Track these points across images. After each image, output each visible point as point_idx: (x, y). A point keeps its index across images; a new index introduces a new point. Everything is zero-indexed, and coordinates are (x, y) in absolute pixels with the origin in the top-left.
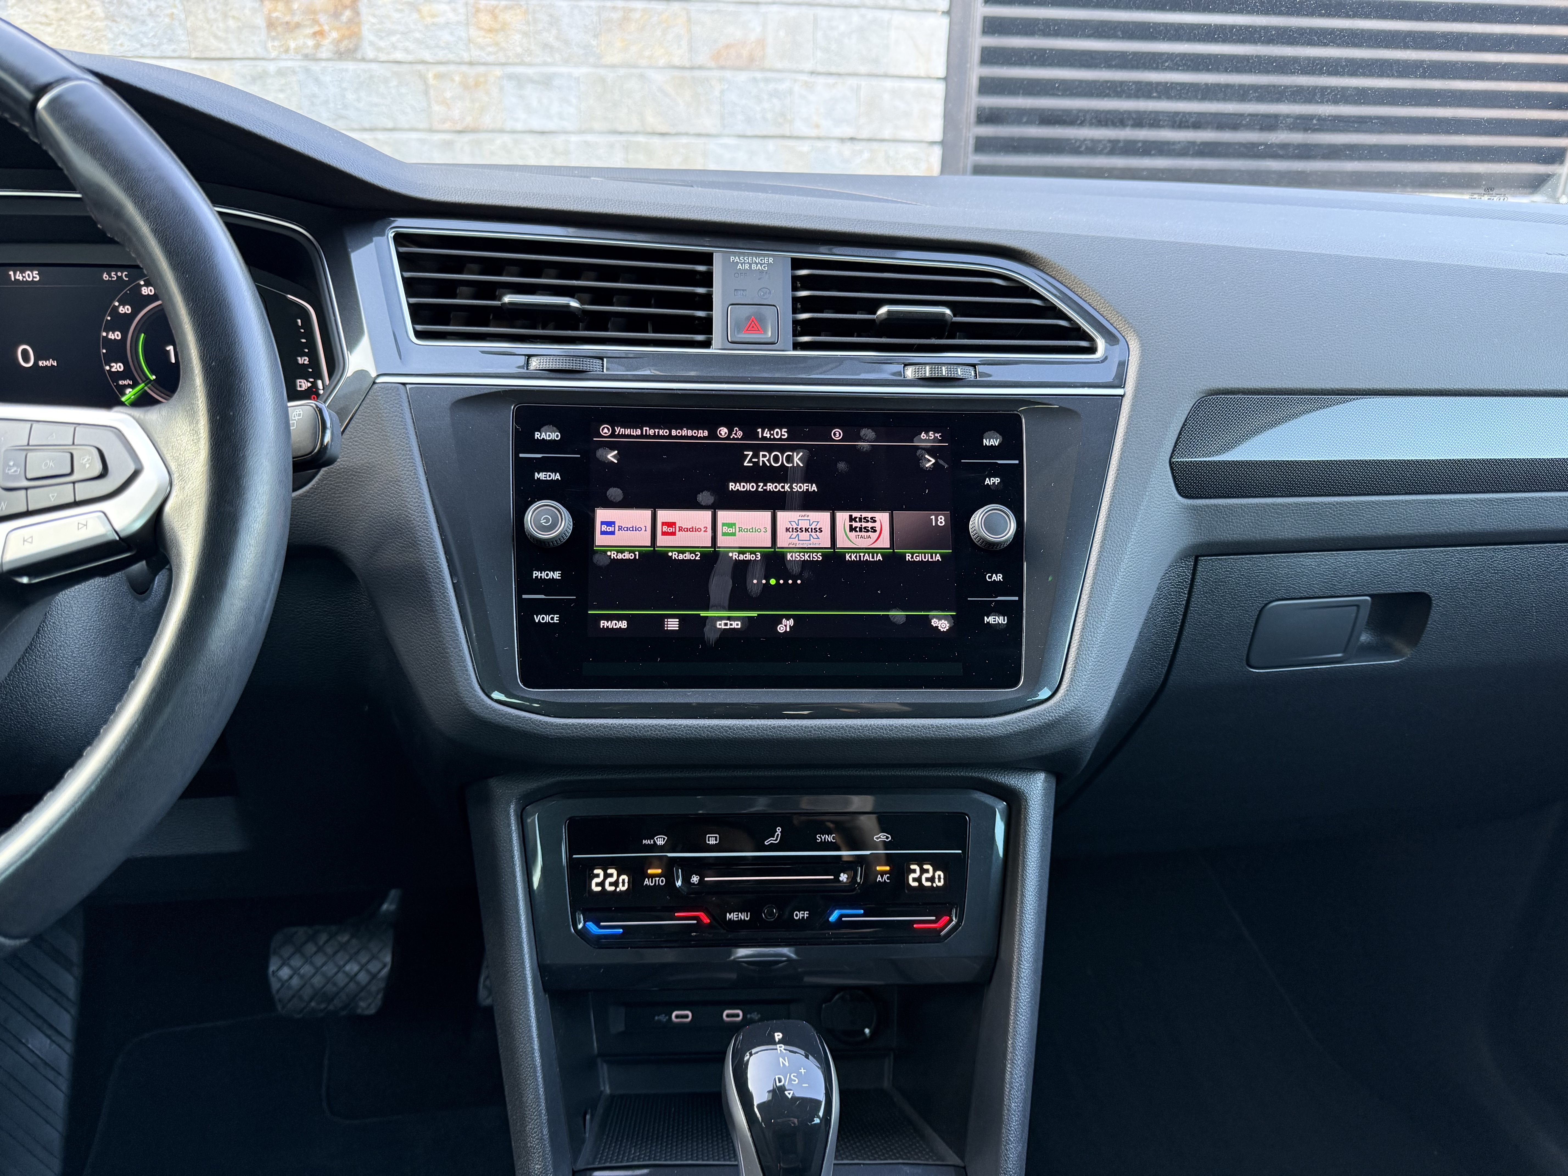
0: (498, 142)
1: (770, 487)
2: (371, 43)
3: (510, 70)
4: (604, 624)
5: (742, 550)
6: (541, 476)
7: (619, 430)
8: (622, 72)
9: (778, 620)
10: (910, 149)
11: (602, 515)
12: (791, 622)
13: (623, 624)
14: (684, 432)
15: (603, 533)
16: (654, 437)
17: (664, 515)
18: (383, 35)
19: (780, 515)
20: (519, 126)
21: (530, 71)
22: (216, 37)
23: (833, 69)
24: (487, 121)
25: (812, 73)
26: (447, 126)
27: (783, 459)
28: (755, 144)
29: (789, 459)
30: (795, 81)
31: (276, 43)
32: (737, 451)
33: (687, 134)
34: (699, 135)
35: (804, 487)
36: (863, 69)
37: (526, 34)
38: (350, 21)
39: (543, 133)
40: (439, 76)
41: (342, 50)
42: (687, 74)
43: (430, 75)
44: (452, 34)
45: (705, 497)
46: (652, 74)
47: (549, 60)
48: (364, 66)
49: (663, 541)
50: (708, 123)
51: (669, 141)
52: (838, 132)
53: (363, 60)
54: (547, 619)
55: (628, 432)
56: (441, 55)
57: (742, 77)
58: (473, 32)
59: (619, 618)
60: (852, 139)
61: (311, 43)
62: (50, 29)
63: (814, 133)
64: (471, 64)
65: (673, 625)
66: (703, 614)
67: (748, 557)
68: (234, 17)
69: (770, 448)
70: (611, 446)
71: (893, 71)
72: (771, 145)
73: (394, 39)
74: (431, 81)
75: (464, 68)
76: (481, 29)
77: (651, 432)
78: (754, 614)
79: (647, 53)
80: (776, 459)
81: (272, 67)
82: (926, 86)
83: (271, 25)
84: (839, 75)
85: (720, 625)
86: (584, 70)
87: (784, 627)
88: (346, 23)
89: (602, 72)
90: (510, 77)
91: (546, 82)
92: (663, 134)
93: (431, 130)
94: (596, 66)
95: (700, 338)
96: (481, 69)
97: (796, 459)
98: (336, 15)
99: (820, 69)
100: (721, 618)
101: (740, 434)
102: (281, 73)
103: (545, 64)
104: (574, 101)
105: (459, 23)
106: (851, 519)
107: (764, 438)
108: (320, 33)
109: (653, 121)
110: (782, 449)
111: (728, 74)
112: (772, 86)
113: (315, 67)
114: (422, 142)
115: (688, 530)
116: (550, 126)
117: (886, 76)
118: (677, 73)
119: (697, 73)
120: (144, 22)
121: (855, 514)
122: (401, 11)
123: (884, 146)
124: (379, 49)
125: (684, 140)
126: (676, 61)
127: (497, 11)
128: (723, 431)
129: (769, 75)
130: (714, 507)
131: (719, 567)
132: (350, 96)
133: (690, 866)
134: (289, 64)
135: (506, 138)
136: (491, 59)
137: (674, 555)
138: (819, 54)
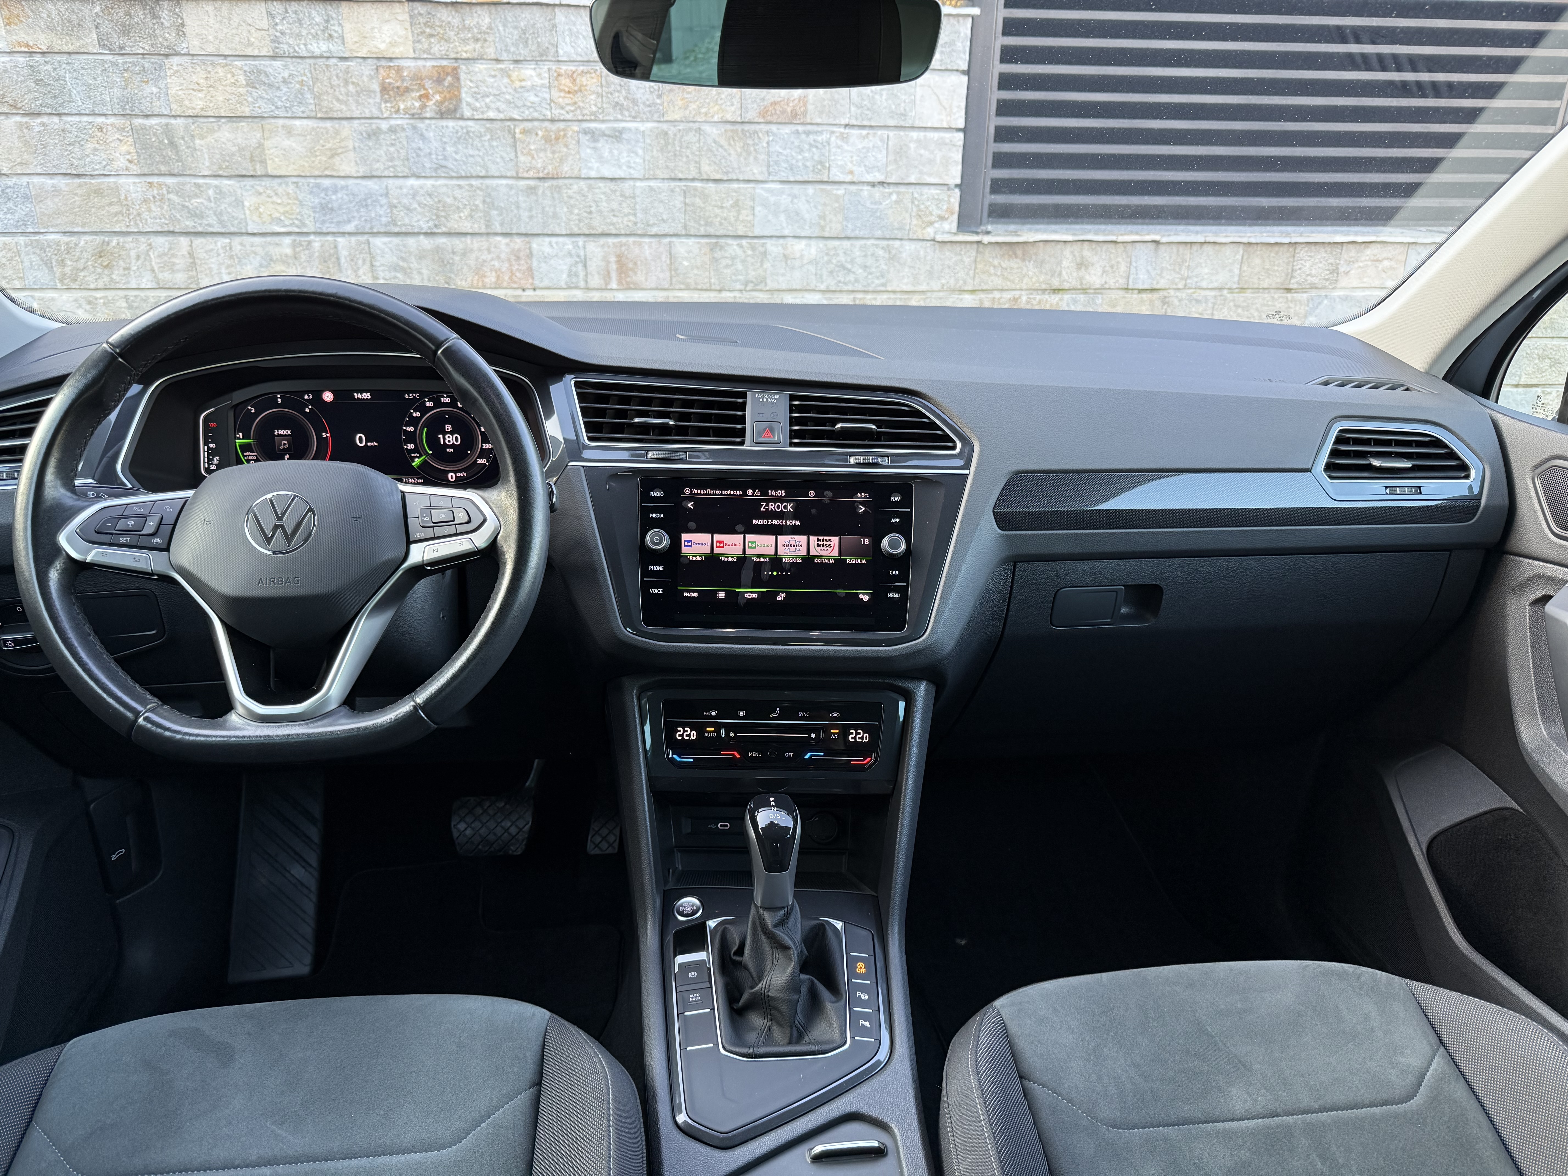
0: (575, 187)
1: (775, 522)
2: (468, 104)
3: (585, 125)
4: (685, 594)
5: (759, 556)
6: (654, 515)
7: (694, 491)
8: (681, 126)
9: (777, 593)
10: (934, 191)
11: (685, 536)
12: (784, 595)
13: (696, 595)
14: (729, 492)
15: (685, 546)
16: (713, 494)
17: (718, 537)
18: (479, 96)
19: (780, 537)
20: (593, 174)
21: (603, 126)
22: (338, 100)
23: (865, 123)
24: (566, 169)
25: (846, 126)
26: (531, 174)
27: (782, 507)
28: (797, 188)
29: (785, 507)
30: (833, 132)
31: (389, 105)
32: (757, 502)
33: (738, 180)
34: (749, 181)
35: (793, 522)
36: (892, 123)
37: (599, 95)
38: (451, 85)
39: (612, 179)
40: (524, 132)
41: (444, 109)
42: (739, 127)
43: (517, 131)
44: (536, 95)
45: (739, 527)
46: (707, 128)
47: (619, 117)
48: (461, 123)
49: (717, 551)
50: (756, 171)
51: (722, 186)
52: (869, 178)
53: (462, 118)
54: (657, 591)
55: (699, 492)
56: (527, 114)
57: (786, 130)
58: (555, 94)
59: (694, 591)
60: (882, 183)
61: (417, 104)
62: (200, 95)
63: (848, 178)
64: (552, 121)
65: (721, 595)
66: (738, 590)
67: (762, 560)
68: (353, 83)
69: (775, 501)
70: (690, 499)
71: (918, 123)
72: (810, 189)
73: (488, 100)
74: (518, 136)
75: (547, 124)
76: (561, 91)
77: (712, 492)
78: (765, 590)
79: (703, 110)
80: (778, 506)
81: (384, 125)
82: (947, 135)
83: (384, 89)
84: (871, 127)
85: (747, 596)
86: (650, 125)
87: (781, 597)
88: (448, 87)
89: (665, 126)
90: (585, 132)
91: (617, 136)
92: (716, 181)
93: (518, 178)
94: (659, 122)
95: (738, 440)
96: (561, 125)
97: (789, 507)
98: (439, 81)
99: (854, 122)
100: (747, 592)
101: (759, 493)
102: (392, 130)
103: (617, 120)
104: (640, 152)
105: (542, 86)
106: (818, 540)
107: (772, 496)
108: (427, 96)
109: (708, 169)
110: (782, 501)
111: (774, 128)
112: (812, 137)
113: (421, 125)
114: (511, 187)
115: (730, 545)
116: (620, 174)
117: (913, 128)
118: (729, 127)
119: (746, 127)
120: (278, 88)
121: (820, 538)
122: (494, 76)
123: (911, 189)
124: (475, 109)
125: (735, 186)
126: (729, 117)
127: (575, 75)
128: (750, 492)
129: (809, 127)
130: (744, 533)
131: (746, 564)
132: (450, 149)
133: (729, 728)
134: (399, 122)
135: (582, 183)
136: (569, 117)
137: (723, 558)
138: (853, 109)
